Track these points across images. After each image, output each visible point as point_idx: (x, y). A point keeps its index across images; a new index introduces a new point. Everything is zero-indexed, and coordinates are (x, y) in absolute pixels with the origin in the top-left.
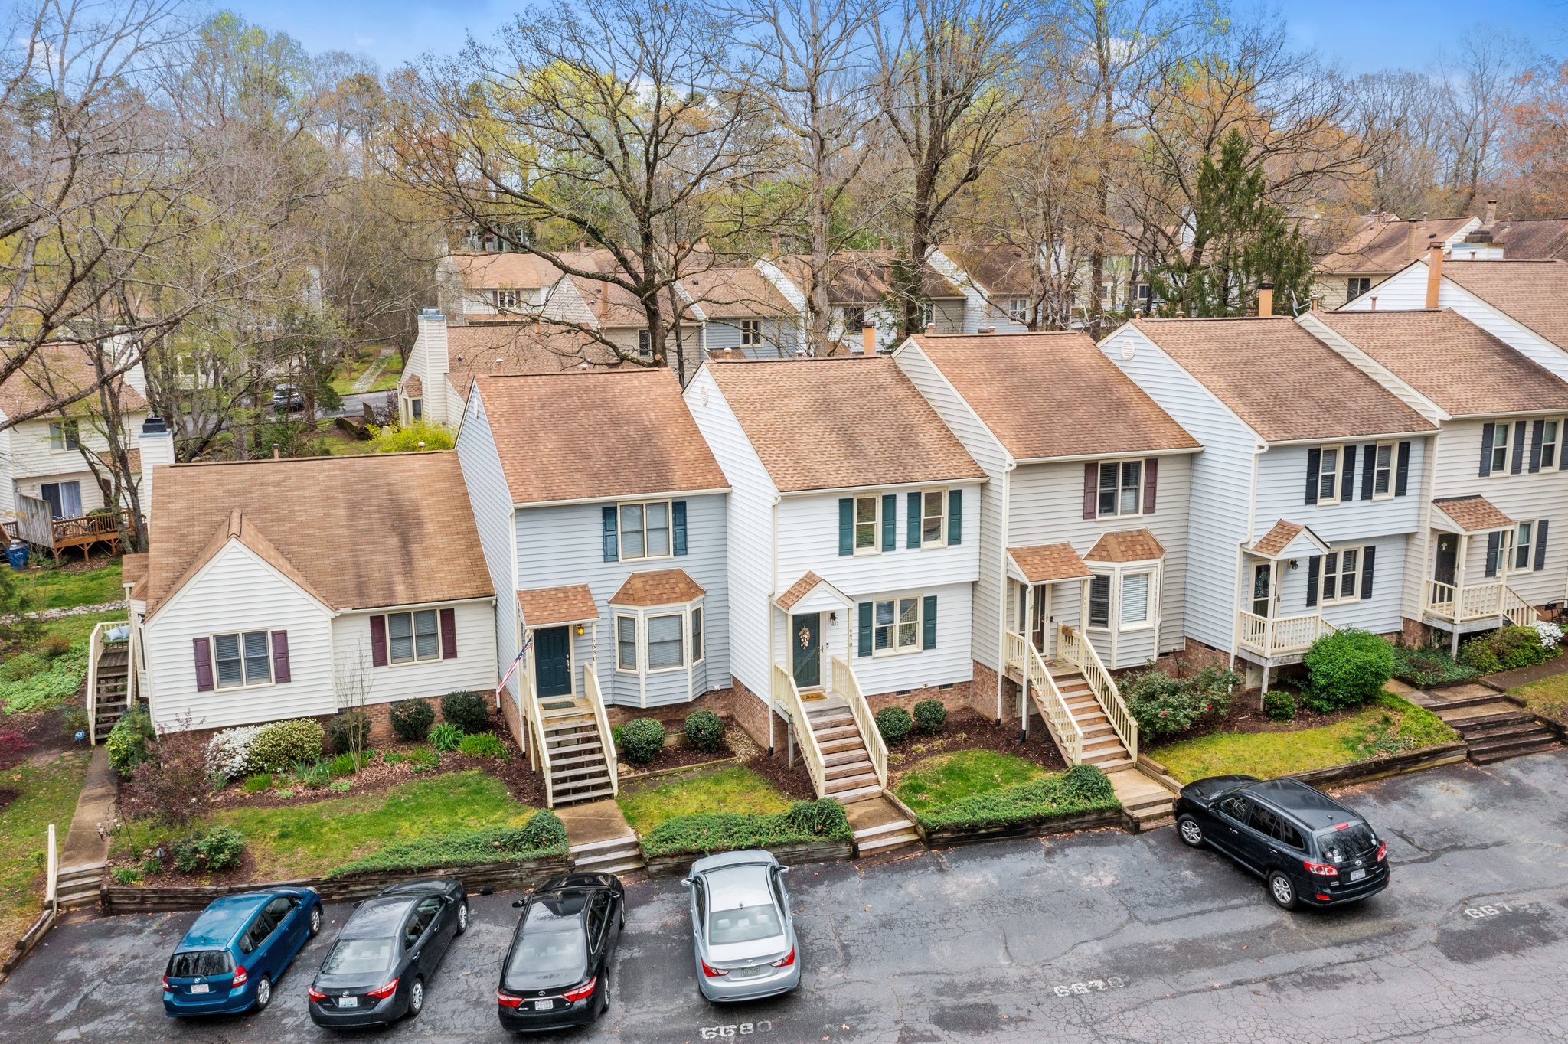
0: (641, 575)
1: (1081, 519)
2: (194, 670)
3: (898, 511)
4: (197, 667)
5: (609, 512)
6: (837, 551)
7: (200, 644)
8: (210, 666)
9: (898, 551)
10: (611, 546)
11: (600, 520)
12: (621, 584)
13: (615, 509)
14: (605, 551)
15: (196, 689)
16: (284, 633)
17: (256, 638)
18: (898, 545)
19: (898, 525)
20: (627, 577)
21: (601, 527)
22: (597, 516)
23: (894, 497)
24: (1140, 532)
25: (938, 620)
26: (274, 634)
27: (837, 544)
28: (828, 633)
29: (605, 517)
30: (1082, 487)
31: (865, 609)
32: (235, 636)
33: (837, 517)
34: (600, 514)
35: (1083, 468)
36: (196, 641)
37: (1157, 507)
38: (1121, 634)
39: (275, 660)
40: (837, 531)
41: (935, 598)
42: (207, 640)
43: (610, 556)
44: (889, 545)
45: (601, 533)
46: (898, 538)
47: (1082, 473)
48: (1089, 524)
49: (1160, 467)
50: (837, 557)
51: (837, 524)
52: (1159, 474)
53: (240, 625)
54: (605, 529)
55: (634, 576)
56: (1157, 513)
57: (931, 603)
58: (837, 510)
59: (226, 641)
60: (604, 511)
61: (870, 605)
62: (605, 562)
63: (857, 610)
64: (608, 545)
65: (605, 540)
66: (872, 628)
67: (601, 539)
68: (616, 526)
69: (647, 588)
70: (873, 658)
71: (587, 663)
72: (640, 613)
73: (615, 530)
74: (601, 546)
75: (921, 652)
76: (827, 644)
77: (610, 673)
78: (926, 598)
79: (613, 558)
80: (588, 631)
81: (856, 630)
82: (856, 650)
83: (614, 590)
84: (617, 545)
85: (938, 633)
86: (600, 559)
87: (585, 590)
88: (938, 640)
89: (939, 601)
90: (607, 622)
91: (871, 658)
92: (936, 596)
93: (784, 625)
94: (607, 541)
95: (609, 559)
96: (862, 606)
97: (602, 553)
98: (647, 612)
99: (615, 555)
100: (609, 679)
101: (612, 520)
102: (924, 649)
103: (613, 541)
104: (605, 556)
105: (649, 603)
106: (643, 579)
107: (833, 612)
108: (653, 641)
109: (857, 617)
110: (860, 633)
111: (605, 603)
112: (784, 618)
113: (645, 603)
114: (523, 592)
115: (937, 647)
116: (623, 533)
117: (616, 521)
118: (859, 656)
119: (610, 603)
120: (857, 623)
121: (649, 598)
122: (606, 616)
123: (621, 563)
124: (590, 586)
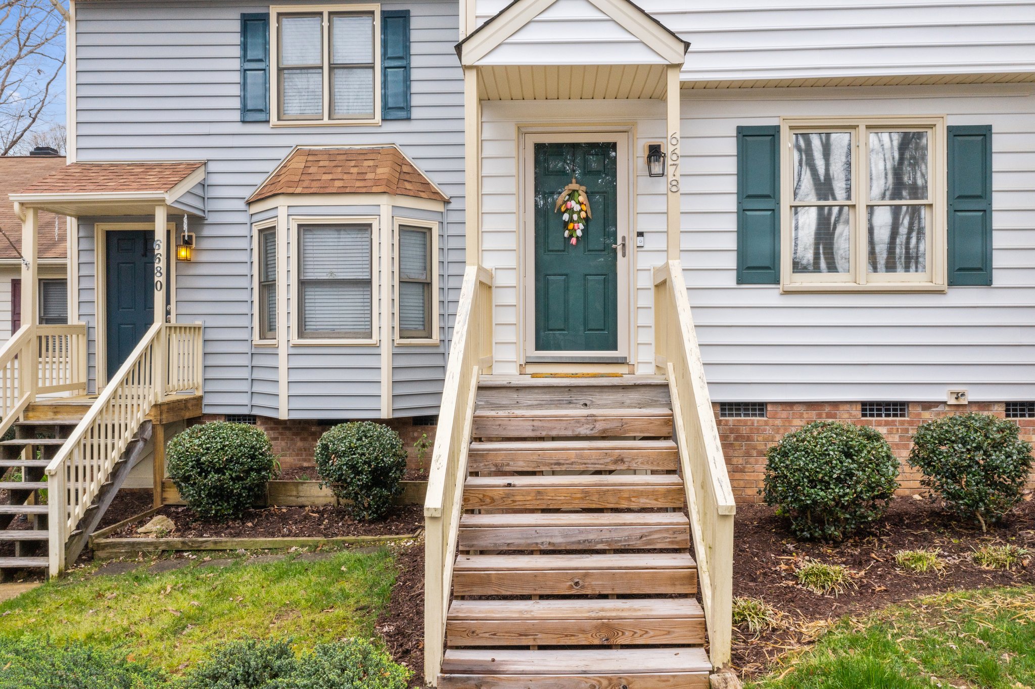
0: (310, 153)
5: (253, 26)
10: (254, 90)
11: (237, 39)
12: (271, 167)
13: (264, 19)
14: (244, 99)
20: (283, 154)
21: (237, 52)
22: (226, 30)
28: (645, 204)
29: (244, 32)
34: (237, 26)
41: (984, 134)
43: (252, 112)
45: (236, 64)
54: (244, 58)
55: (298, 151)
60: (243, 15)
61: (772, 134)
62: (243, 122)
63: (730, 146)
64: (249, 87)
65: (245, 78)
66: (778, 203)
67: (237, 77)
68: (266, 51)
69: (311, 170)
70: (787, 293)
71: (198, 322)
72: (282, 213)
73: (265, 59)
74: (236, 90)
75: (941, 292)
76: (641, 234)
77: (245, 348)
78: (955, 133)
79: (261, 117)
80: (204, 257)
81: (731, 204)
82: (731, 261)
83: (259, 180)
84: (267, 90)
85: (998, 240)
86: (237, 116)
87: (192, 167)
88: (998, 260)
89: (998, 143)
90: (243, 244)
91: (776, 292)
92: (989, 128)
93: (511, 167)
94: (249, 81)
95: (251, 116)
96: (744, 134)
97: (237, 103)
98: (292, 211)
99: (265, 110)
100: (245, 360)
101: (260, 41)
102: (952, 283)
103: (261, 81)
104: (244, 110)
105: (299, 190)
106: (310, 158)
107: (655, 142)
108: (310, 276)
109: (731, 166)
110: (742, 212)
111: (241, 205)
112: (510, 148)
113: (290, 190)
114: (77, 164)
115: (996, 282)
116: (280, 70)
117: (266, 44)
118: (739, 282)
119: (249, 203)
120: (731, 185)
121: (306, 184)
122: (243, 231)
123: (275, 127)
124: (212, 167)
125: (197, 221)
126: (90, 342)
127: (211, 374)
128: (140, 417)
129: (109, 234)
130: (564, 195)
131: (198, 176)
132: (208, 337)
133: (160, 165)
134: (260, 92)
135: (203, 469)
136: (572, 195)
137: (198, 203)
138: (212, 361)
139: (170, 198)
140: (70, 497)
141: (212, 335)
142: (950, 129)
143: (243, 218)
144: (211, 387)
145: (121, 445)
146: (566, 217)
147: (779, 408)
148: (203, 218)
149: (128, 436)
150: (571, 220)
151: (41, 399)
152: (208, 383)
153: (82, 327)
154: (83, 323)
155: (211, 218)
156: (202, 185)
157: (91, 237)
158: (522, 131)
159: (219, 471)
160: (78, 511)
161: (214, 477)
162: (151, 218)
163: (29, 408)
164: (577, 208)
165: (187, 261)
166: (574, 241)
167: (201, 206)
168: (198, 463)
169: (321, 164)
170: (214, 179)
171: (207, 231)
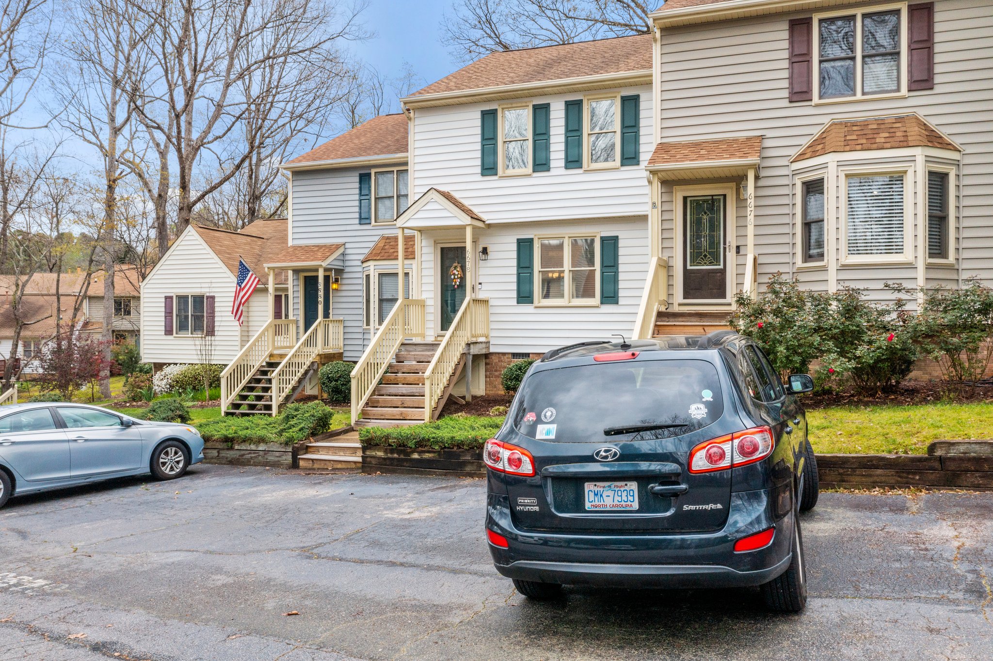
0: (388, 238)
1: (786, 103)
2: (163, 319)
3: (552, 123)
4: (166, 317)
5: (364, 178)
6: (479, 170)
7: (169, 299)
8: (172, 316)
9: (553, 172)
10: (364, 209)
11: (357, 185)
12: (371, 245)
13: (369, 175)
14: (360, 213)
15: (163, 333)
16: (213, 298)
17: (199, 300)
18: (553, 164)
19: (553, 140)
20: (376, 239)
21: (357, 191)
22: (353, 181)
23: (546, 107)
24: (900, 119)
25: (621, 268)
26: (208, 297)
27: (479, 162)
28: (482, 271)
29: (360, 182)
30: (786, 54)
31: (524, 247)
32: (187, 297)
33: (479, 131)
34: (357, 179)
35: (785, 26)
36: (166, 298)
37: (937, 79)
38: (845, 268)
39: (207, 317)
40: (479, 147)
41: (616, 239)
42: (171, 298)
43: (364, 219)
44: (541, 164)
45: (357, 197)
46: (553, 156)
47: (786, 35)
48: (801, 109)
49: (937, 17)
50: (479, 178)
51: (479, 138)
52: (937, 27)
53: (191, 289)
54: (361, 194)
55: (384, 238)
56: (937, 89)
57: (611, 245)
58: (478, 123)
59: (183, 299)
60: (360, 174)
61: (531, 241)
62: (360, 224)
63: (514, 247)
64: (362, 208)
65: (360, 203)
66: (533, 270)
67: (357, 203)
68: (370, 190)
69: (386, 247)
70: (536, 307)
71: (341, 318)
72: (372, 268)
73: (369, 194)
74: (357, 209)
75: (597, 307)
76: (480, 284)
77: (360, 330)
78: (603, 240)
79: (368, 221)
80: (344, 288)
81: (514, 271)
82: (514, 294)
83: (367, 251)
84: (370, 209)
85: (621, 285)
86: (357, 221)
87: (338, 247)
88: (621, 293)
89: (621, 243)
90: (360, 281)
91: (533, 307)
92: (617, 237)
93: (431, 257)
94: (362, 205)
95: (363, 221)
96: (520, 242)
97: (357, 215)
98: (376, 267)
99: (369, 218)
100: (360, 336)
101: (367, 186)
102: (602, 303)
103: (367, 205)
104: (361, 218)
105: (378, 258)
106: (387, 241)
107: (485, 246)
108: (385, 297)
109: (514, 255)
110: (519, 274)
111: (359, 263)
112: (431, 250)
113: (375, 258)
114: (292, 247)
115: (620, 303)
116: (376, 199)
117: (370, 187)
118: (518, 303)
119: (363, 262)
120: (514, 263)
121: (382, 255)
122: (359, 275)
123: (373, 226)
124: (347, 246)
125: (340, 272)
126: (298, 327)
127: (347, 342)
128: (311, 359)
129: (305, 277)
130: (452, 269)
131: (341, 251)
132: (345, 325)
133: (325, 246)
134: (367, 210)
135: (330, 379)
136: (455, 268)
137: (341, 263)
138: (347, 336)
139: (325, 264)
140: (281, 390)
141: (347, 324)
142: (601, 238)
143: (360, 269)
144: (347, 348)
145: (302, 371)
146: (453, 277)
147: (535, 356)
148: (343, 270)
149: (305, 367)
150: (454, 278)
151: (276, 352)
152: (346, 346)
153: (294, 320)
154: (295, 318)
155: (347, 270)
156: (343, 254)
157: (298, 279)
158: (436, 243)
159: (336, 381)
160: (284, 395)
161: (334, 383)
162: (317, 270)
163: (271, 356)
164: (457, 273)
165: (336, 290)
166: (456, 286)
167: (342, 264)
168: (328, 378)
169: (391, 244)
170: (348, 251)
171: (345, 276)
